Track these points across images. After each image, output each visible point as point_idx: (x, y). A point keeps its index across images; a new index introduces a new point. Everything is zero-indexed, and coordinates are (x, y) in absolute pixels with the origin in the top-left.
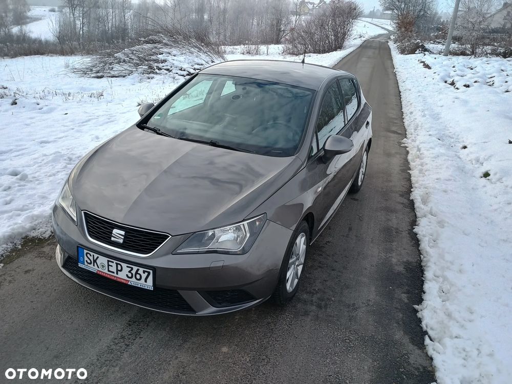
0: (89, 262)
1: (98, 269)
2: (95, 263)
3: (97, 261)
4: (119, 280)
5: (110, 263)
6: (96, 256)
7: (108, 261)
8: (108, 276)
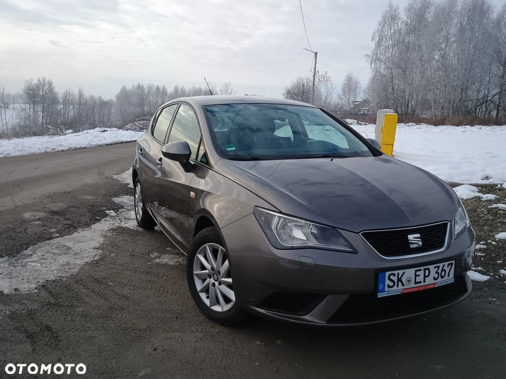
0: (391, 284)
1: (404, 287)
2: (400, 283)
3: (402, 279)
4: (427, 287)
5: (418, 273)
6: (401, 272)
7: (416, 271)
8: (416, 289)
